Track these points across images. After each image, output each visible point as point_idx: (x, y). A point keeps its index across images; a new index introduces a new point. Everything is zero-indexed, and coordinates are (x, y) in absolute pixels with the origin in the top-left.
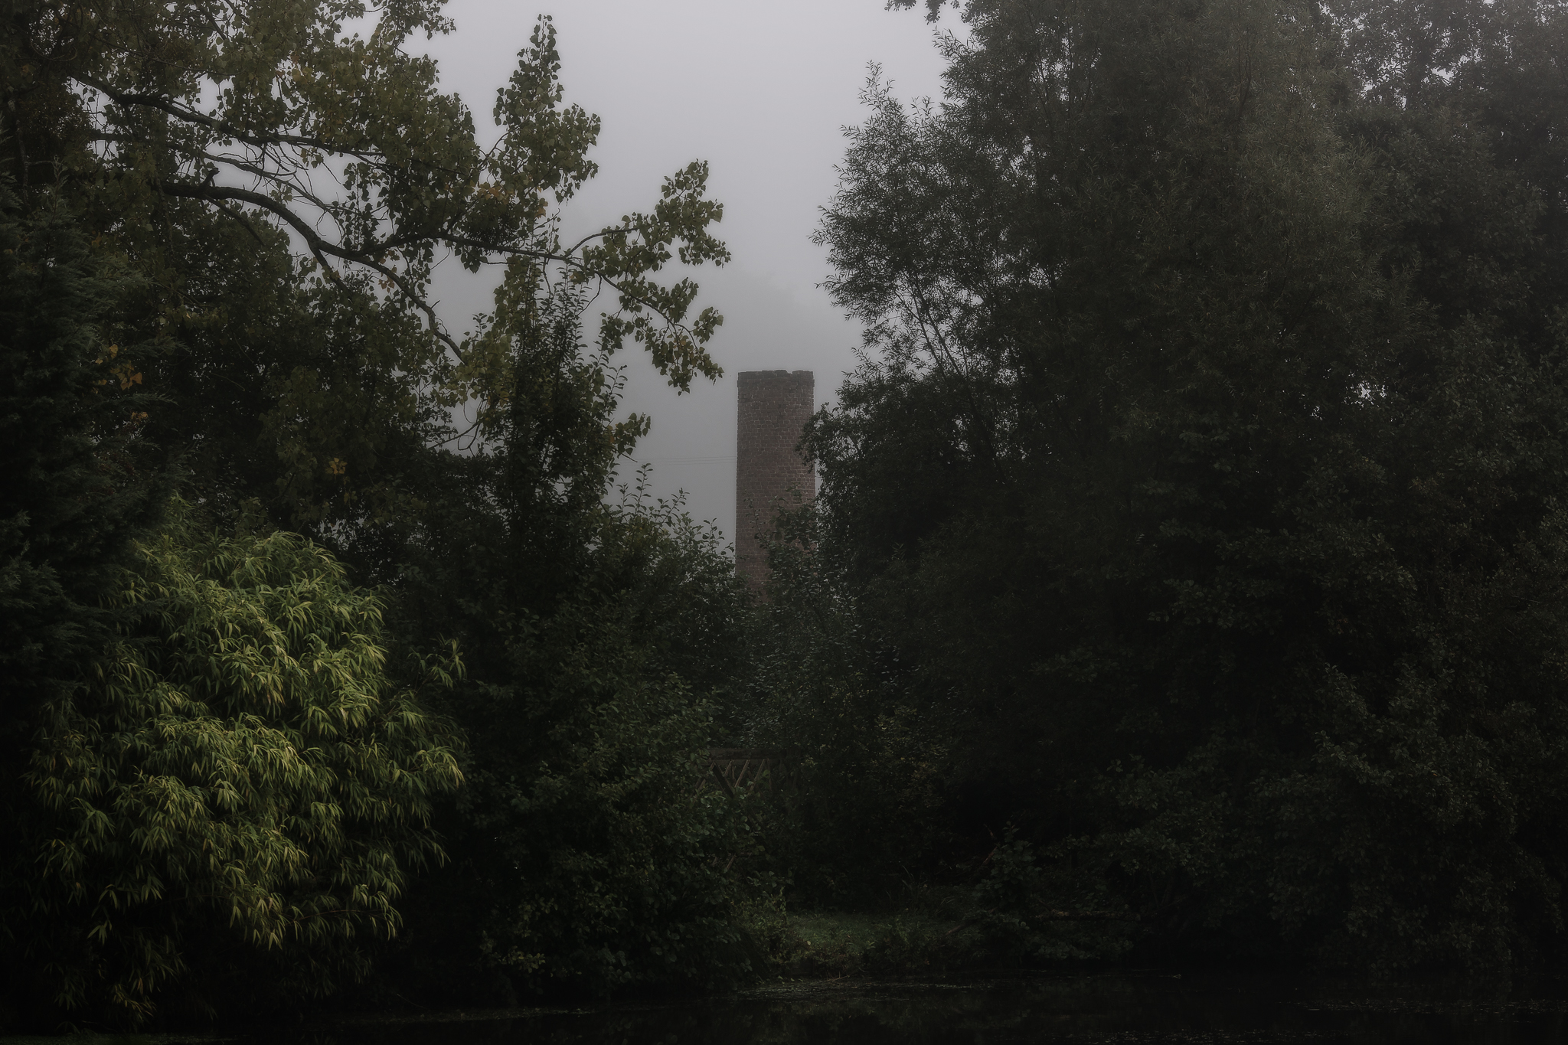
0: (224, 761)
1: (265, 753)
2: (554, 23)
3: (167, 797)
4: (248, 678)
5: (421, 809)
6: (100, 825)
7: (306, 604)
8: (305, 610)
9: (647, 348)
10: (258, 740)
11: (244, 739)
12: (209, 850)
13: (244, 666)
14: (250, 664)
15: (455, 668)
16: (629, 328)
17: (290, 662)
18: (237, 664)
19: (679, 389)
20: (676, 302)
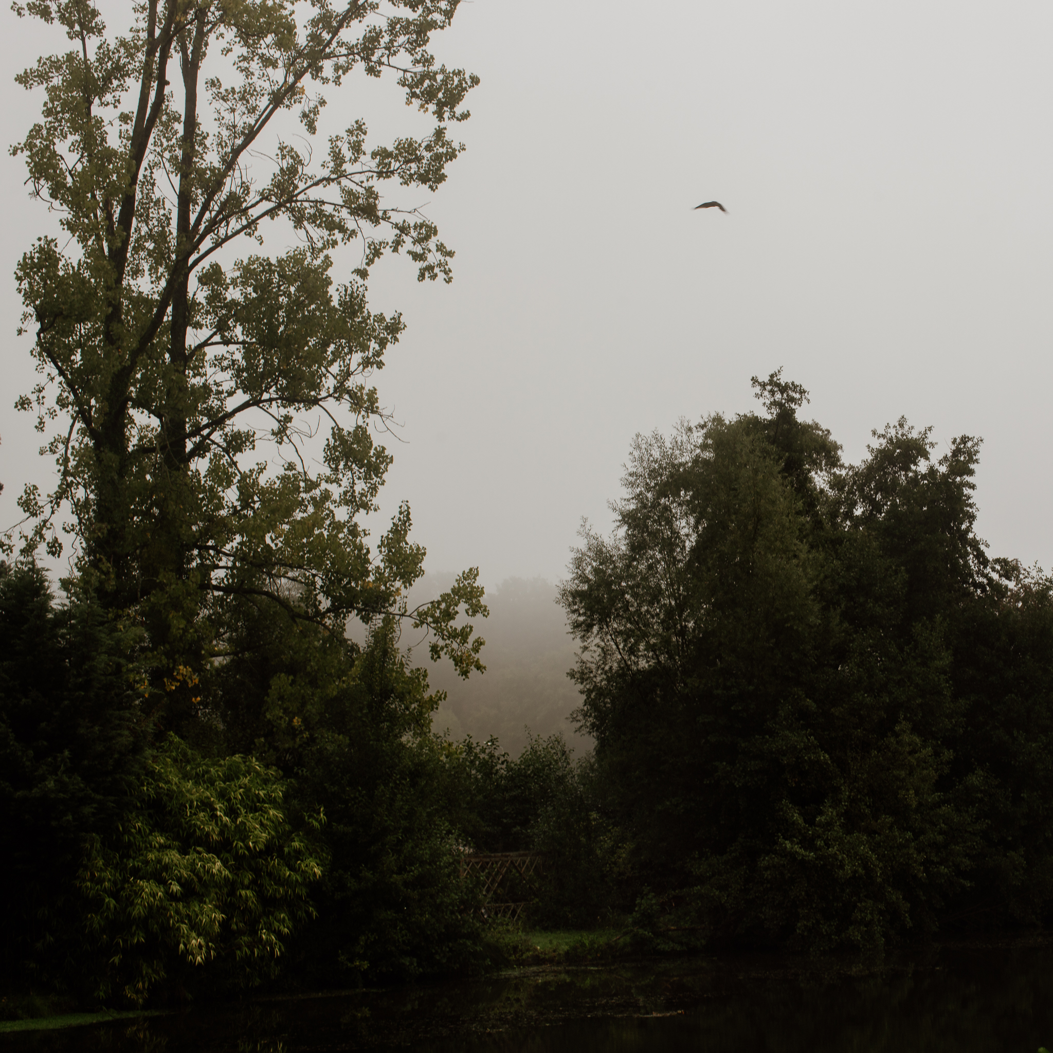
0: (179, 871)
1: (205, 867)
2: (409, 504)
3: (143, 891)
4: (199, 828)
5: (303, 891)
6: (112, 906)
7: (241, 790)
8: (240, 794)
9: (450, 658)
10: (201, 860)
11: (194, 860)
12: (171, 916)
13: (199, 823)
14: (202, 822)
15: (321, 820)
16: (442, 649)
17: (226, 819)
18: (193, 822)
19: (464, 677)
20: (463, 635)
